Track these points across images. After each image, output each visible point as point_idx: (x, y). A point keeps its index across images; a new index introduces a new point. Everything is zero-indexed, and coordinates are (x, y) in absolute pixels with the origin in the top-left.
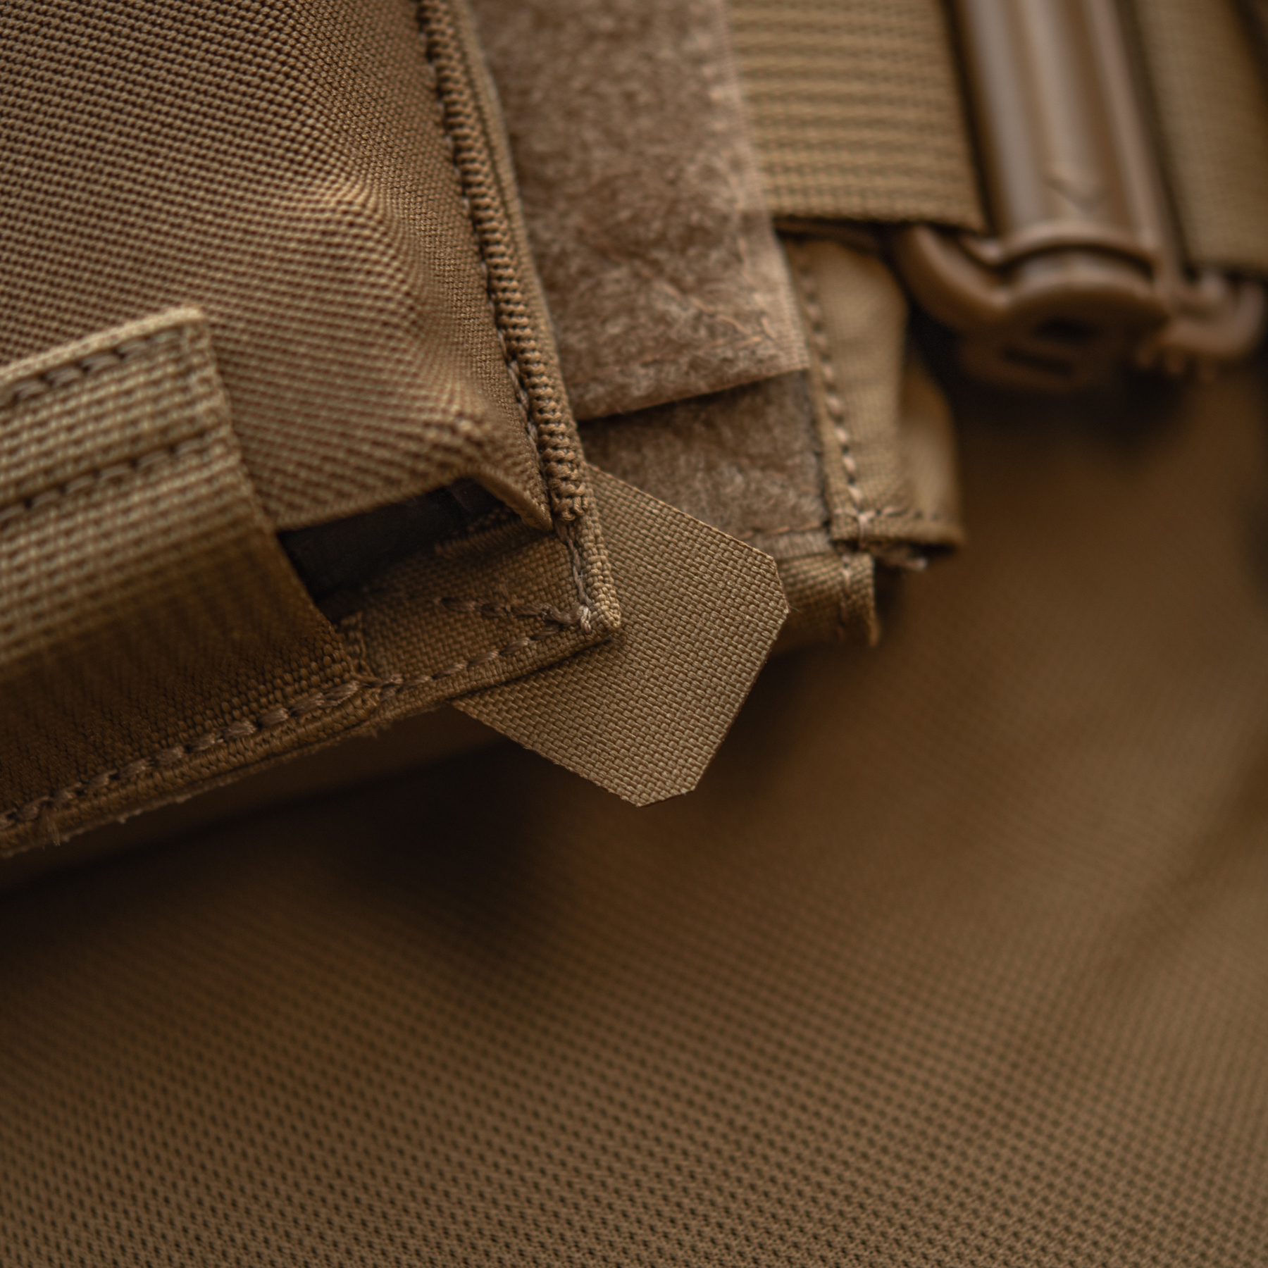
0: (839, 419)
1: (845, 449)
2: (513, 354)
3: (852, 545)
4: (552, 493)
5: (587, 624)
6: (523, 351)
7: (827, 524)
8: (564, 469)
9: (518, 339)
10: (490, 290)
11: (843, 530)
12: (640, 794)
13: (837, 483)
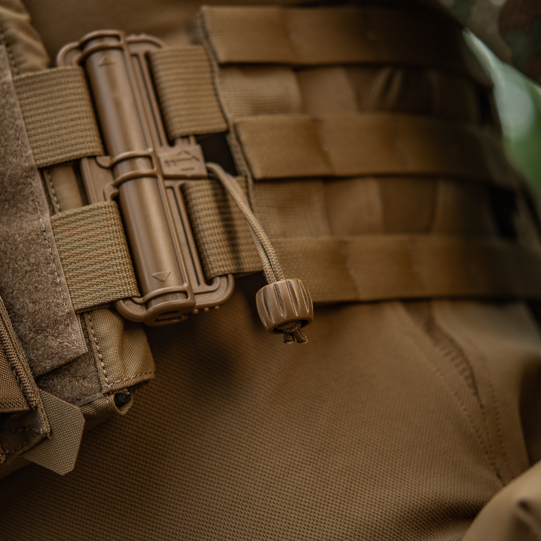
0: (102, 360)
1: (104, 368)
2: (13, 368)
3: (108, 394)
4: (28, 402)
5: (42, 433)
6: (15, 367)
7: (101, 389)
8: (30, 395)
9: (13, 364)
10: (5, 353)
11: (105, 391)
12: (63, 473)
13: (103, 378)
